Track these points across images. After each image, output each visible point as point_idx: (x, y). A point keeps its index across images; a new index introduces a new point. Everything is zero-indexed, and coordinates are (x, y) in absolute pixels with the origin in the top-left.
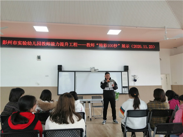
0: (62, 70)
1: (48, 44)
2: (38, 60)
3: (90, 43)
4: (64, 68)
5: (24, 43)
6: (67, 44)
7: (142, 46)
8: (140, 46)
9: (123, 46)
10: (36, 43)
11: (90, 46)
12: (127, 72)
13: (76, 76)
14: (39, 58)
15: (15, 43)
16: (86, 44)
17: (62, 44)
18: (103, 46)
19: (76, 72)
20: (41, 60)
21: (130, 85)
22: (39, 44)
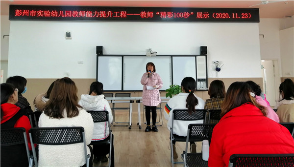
0: (104, 54)
1: (82, 14)
2: (67, 39)
3: (147, 12)
4: (106, 51)
5: (47, 13)
6: (110, 13)
7: (231, 15)
8: (226, 15)
9: (199, 15)
10: (64, 14)
11: (147, 15)
12: (204, 57)
13: (124, 63)
14: (68, 35)
15: (33, 13)
16: (140, 13)
17: (102, 14)
18: (167, 15)
19: (124, 57)
20: (71, 39)
21: (209, 76)
22: (68, 14)
